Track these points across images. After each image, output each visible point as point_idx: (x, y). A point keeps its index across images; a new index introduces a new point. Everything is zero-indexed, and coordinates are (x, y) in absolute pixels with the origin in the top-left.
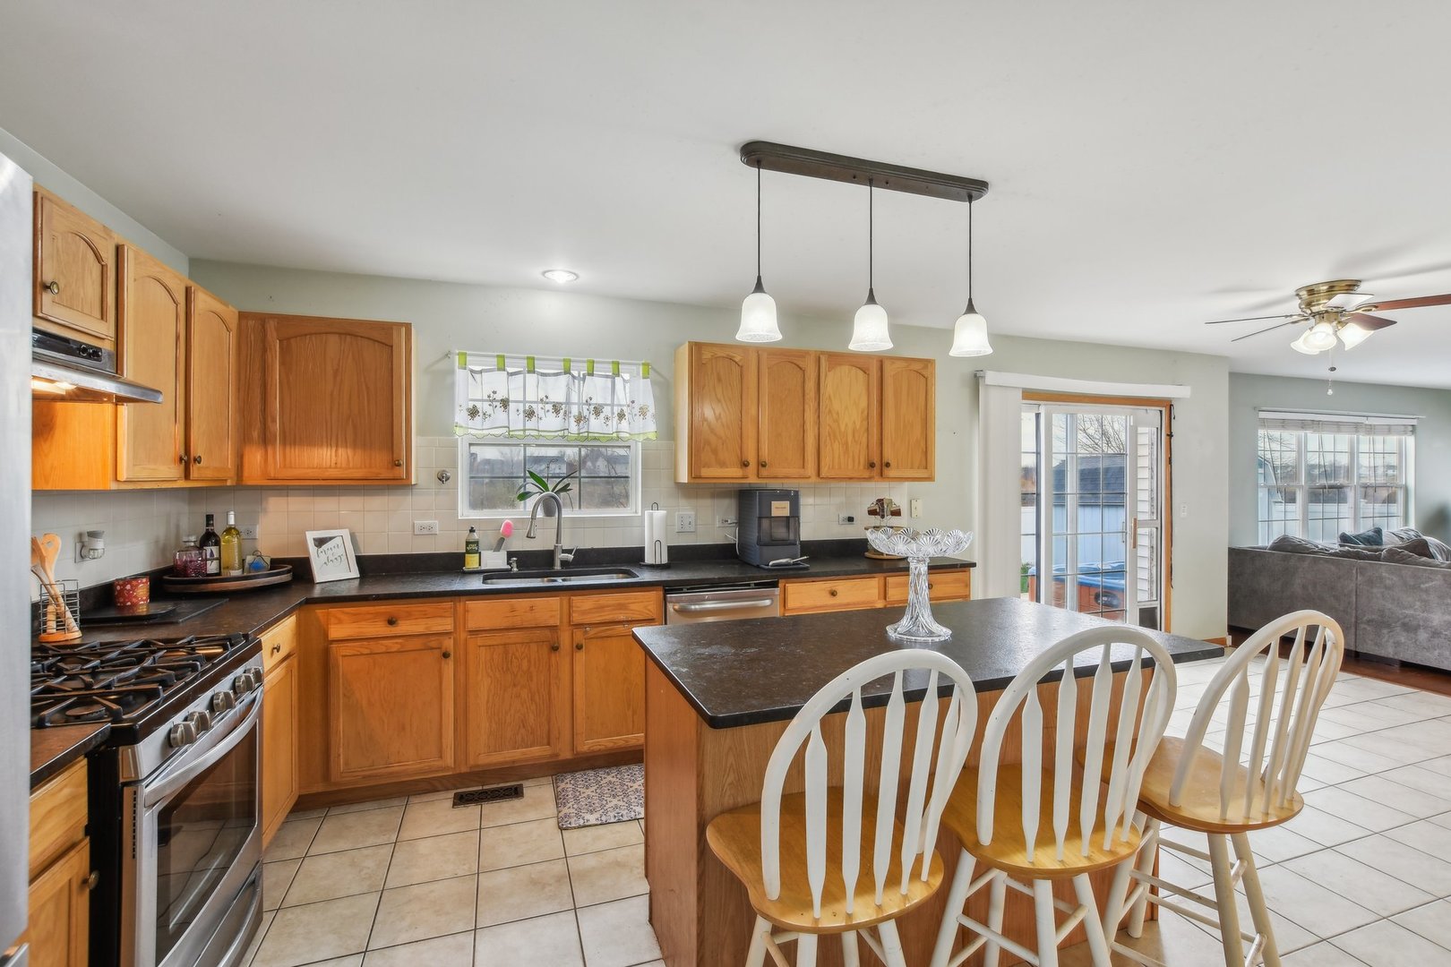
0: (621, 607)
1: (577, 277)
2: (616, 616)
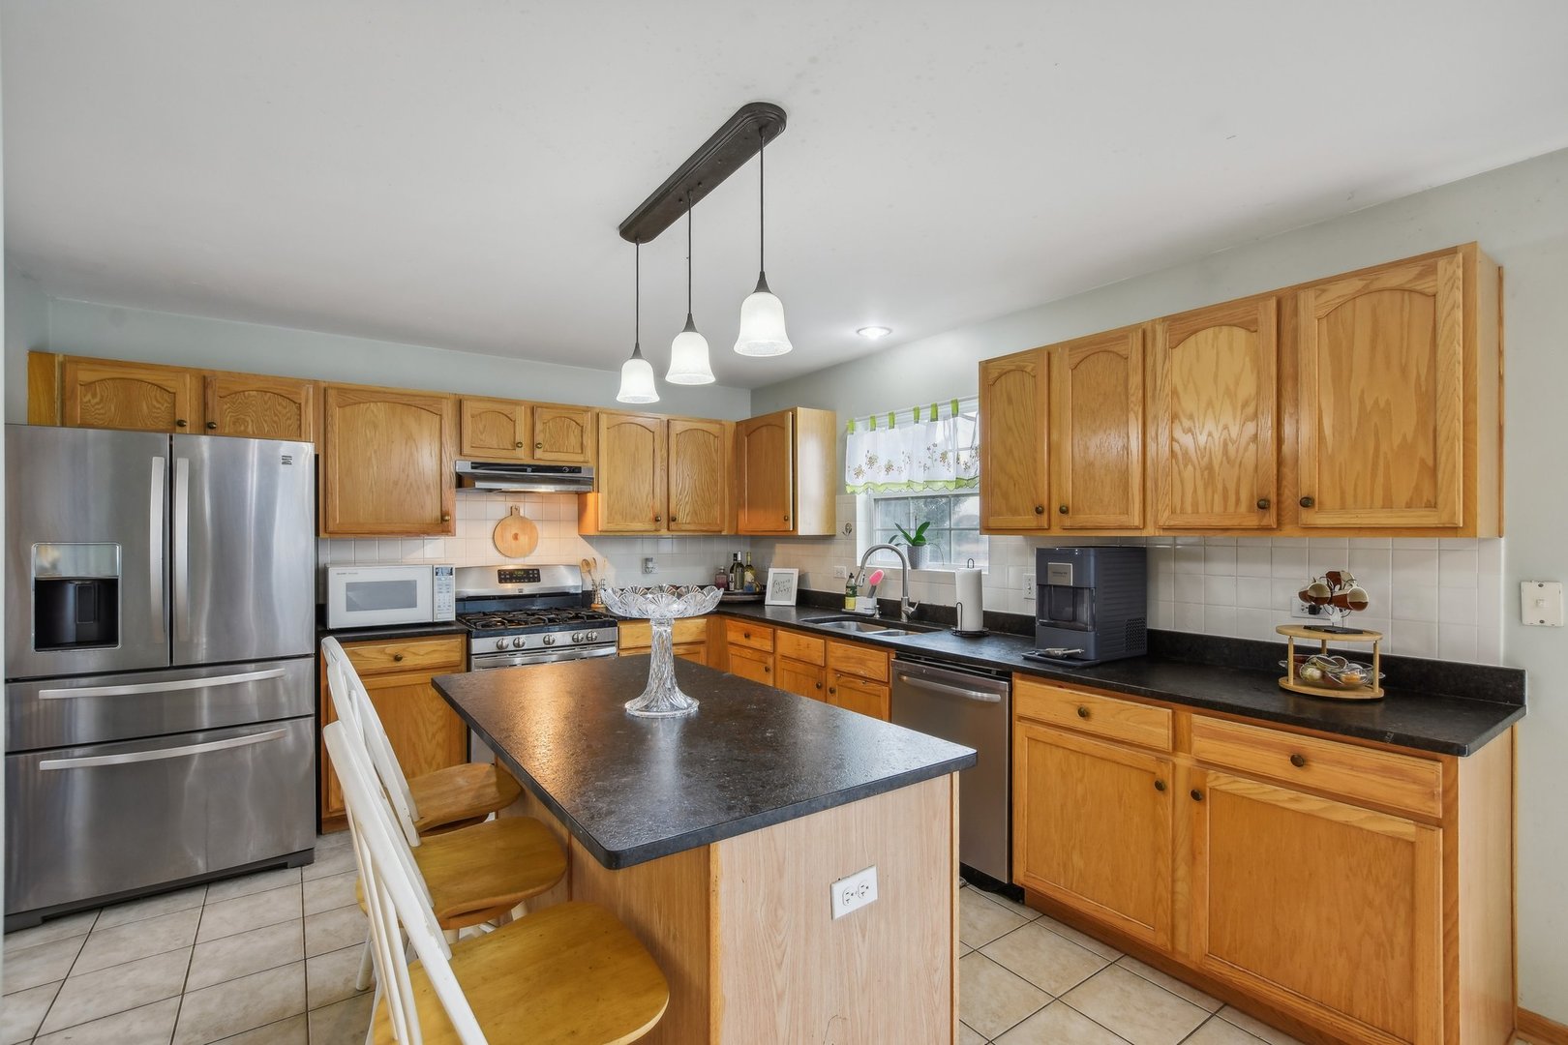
0: (861, 662)
1: (890, 331)
2: (858, 670)
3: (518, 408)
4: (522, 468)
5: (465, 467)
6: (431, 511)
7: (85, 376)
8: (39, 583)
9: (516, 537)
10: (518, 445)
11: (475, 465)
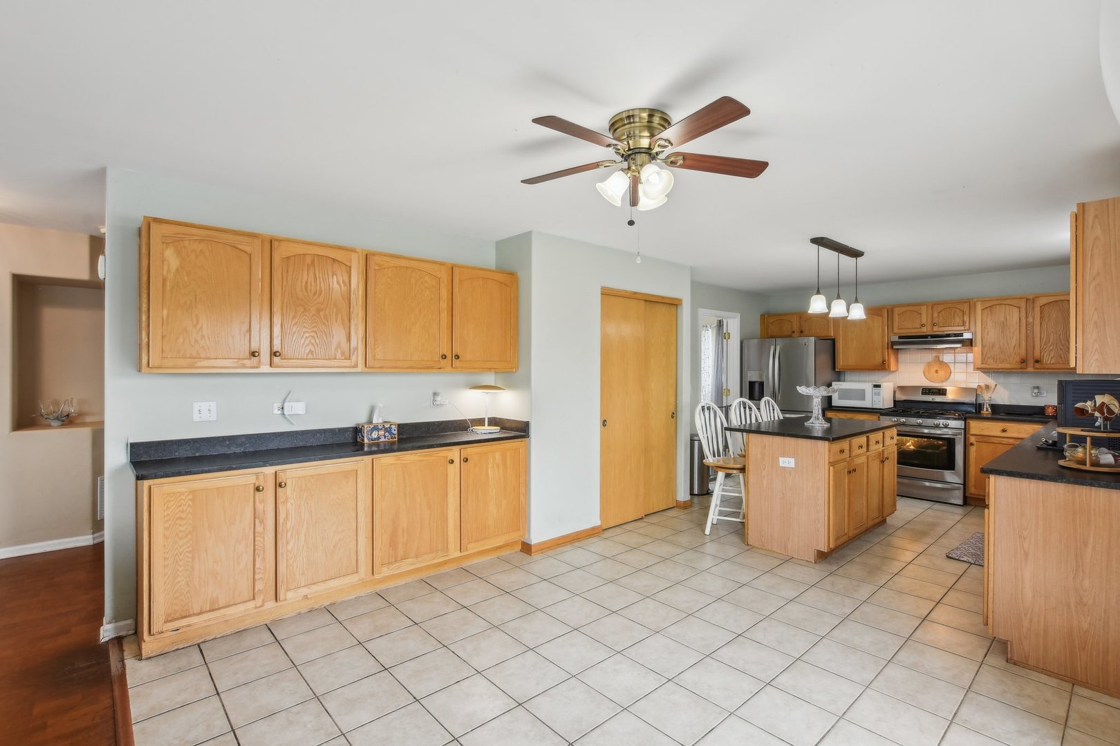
3: (922, 307)
4: (926, 337)
5: (896, 339)
6: (878, 360)
7: (771, 321)
8: (750, 382)
9: (937, 371)
10: (923, 325)
11: (900, 337)
